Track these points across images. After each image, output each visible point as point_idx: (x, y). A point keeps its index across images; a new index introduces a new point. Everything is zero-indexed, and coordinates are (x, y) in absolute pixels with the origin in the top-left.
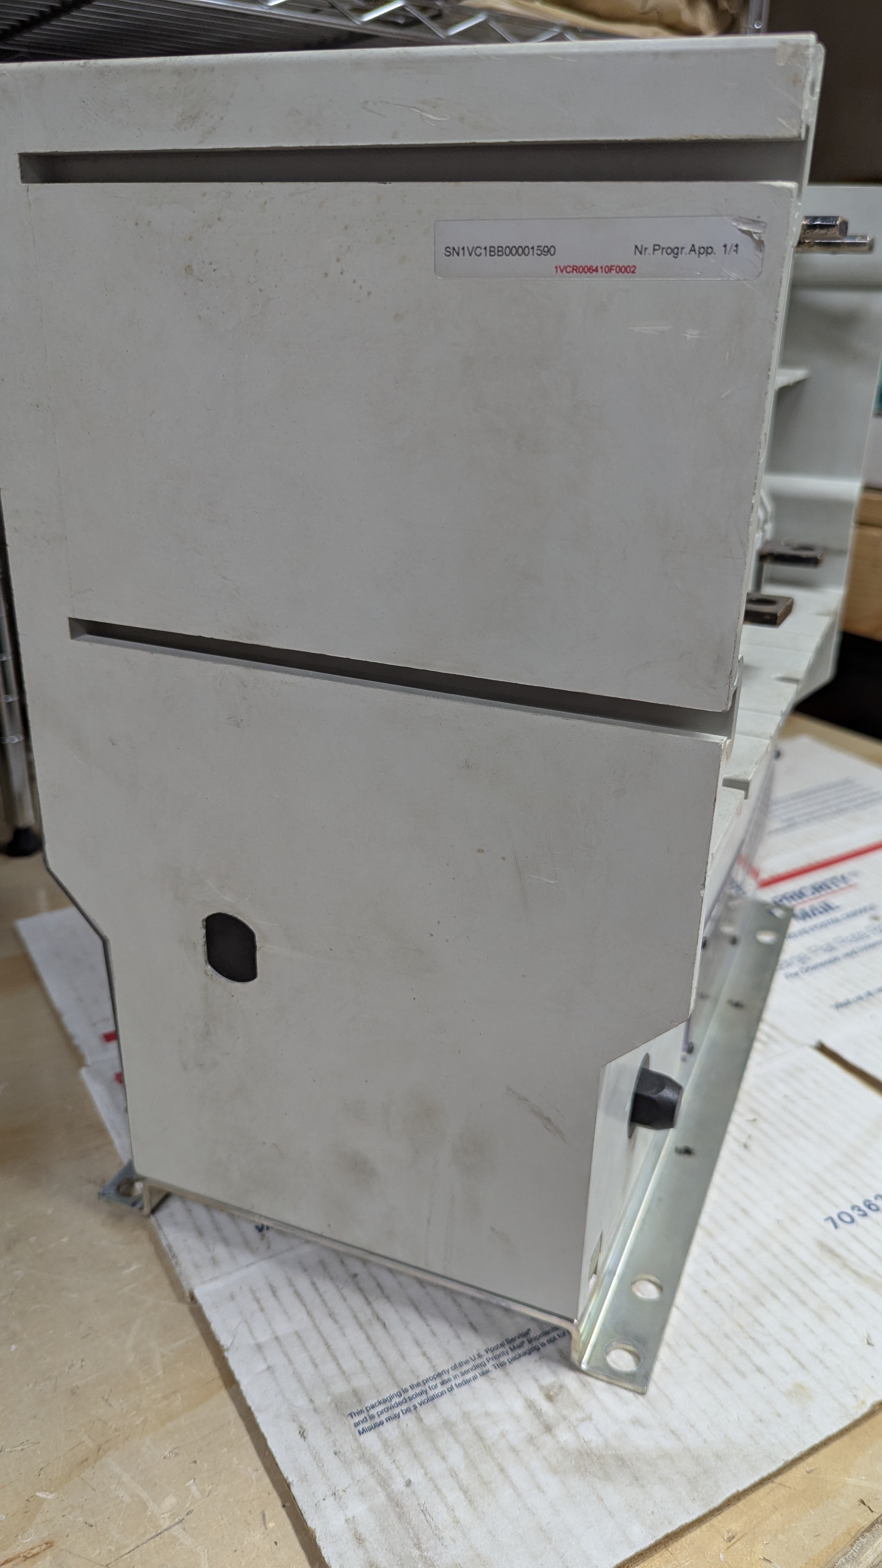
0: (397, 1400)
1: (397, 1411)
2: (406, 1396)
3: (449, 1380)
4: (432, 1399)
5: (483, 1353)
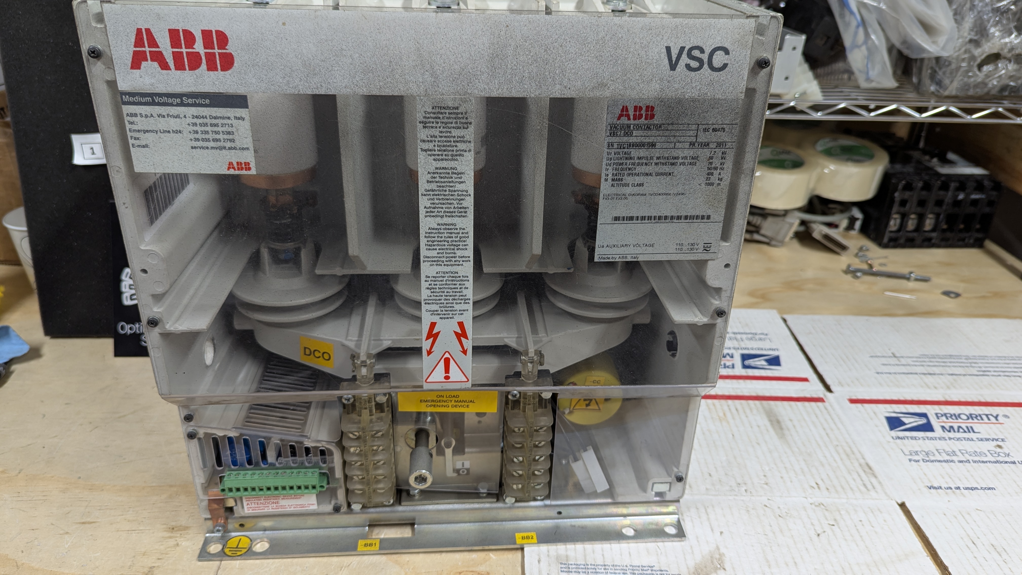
0: (582, 566)
1: (580, 570)
2: (587, 567)
3: (608, 569)
4: (597, 573)
5: (628, 566)
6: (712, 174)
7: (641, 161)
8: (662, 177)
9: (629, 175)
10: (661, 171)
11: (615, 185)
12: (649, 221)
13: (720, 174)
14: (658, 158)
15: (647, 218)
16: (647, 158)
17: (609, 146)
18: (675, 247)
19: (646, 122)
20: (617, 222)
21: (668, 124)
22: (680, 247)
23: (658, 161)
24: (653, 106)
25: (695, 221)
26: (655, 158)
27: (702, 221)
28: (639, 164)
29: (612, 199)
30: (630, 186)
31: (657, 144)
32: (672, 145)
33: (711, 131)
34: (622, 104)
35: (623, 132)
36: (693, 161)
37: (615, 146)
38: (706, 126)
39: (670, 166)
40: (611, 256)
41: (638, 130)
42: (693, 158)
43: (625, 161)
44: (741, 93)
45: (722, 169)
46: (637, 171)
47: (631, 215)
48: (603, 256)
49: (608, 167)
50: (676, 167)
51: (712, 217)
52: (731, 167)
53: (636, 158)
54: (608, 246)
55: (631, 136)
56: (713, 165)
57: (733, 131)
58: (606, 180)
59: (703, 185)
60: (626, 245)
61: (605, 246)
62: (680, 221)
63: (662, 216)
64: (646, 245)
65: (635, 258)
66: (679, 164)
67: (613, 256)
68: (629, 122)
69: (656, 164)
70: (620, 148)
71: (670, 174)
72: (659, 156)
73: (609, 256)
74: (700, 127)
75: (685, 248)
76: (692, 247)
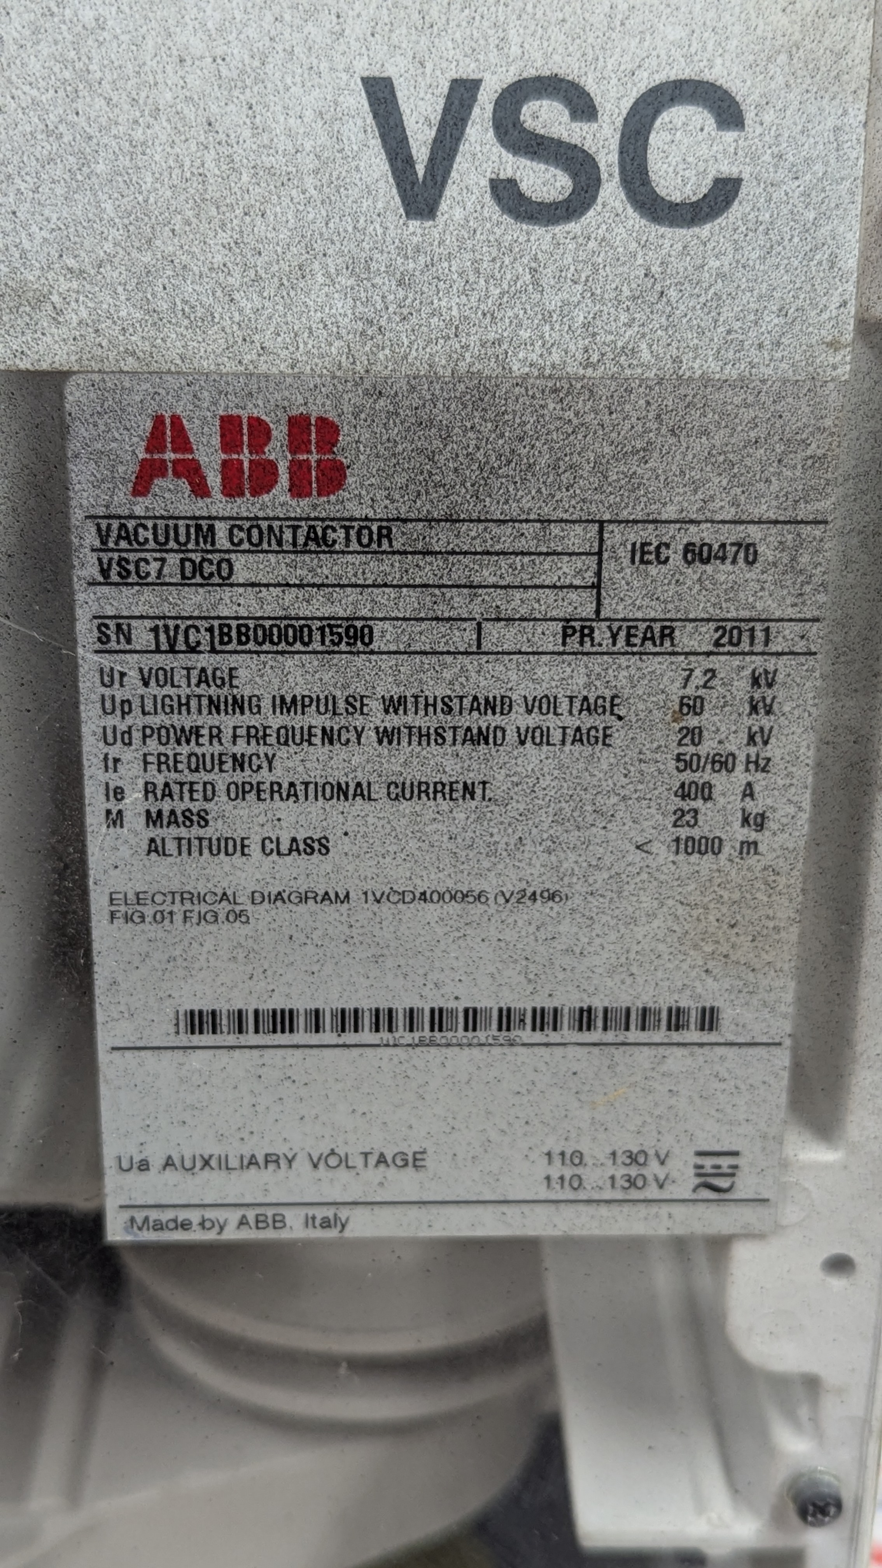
6: (706, 792)
7: (297, 721)
8: (427, 808)
9: (240, 791)
10: (414, 774)
11: (171, 847)
12: (384, 1035)
13: (749, 792)
14: (393, 705)
15: (367, 1021)
16: (328, 705)
17: (103, 639)
18: (541, 1168)
19: (301, 507)
20: (207, 1039)
21: (429, 521)
22: (568, 1173)
23: (393, 721)
24: (332, 416)
25: (634, 1035)
26: (375, 706)
27: (676, 1037)
28: (286, 736)
29: (160, 917)
30: (255, 849)
31: (378, 627)
32: (464, 637)
33: (676, 558)
34: (152, 407)
35: (173, 559)
36: (587, 721)
37: (142, 636)
38: (648, 534)
39: (464, 750)
40: (194, 1216)
41: (256, 549)
42: (587, 707)
43: (207, 720)
44: (834, 345)
45: (761, 765)
46: (280, 774)
47: (278, 1003)
48: (154, 1215)
49: (114, 751)
50: (501, 755)
51: (727, 1016)
52: (808, 754)
53: (266, 704)
54: (169, 1163)
55: (226, 582)
56: (707, 747)
57: (804, 559)
58: (115, 819)
59: (662, 852)
60: (271, 1160)
61: (156, 1162)
62: (554, 1037)
63: (452, 1012)
64: (382, 1160)
65: (326, 1224)
66: (511, 736)
67: (210, 1214)
68: (200, 507)
69: (386, 736)
70: (172, 650)
71: (469, 790)
72: (395, 692)
73: (182, 1215)
74: (615, 536)
75: (593, 1176)
76: (633, 1171)
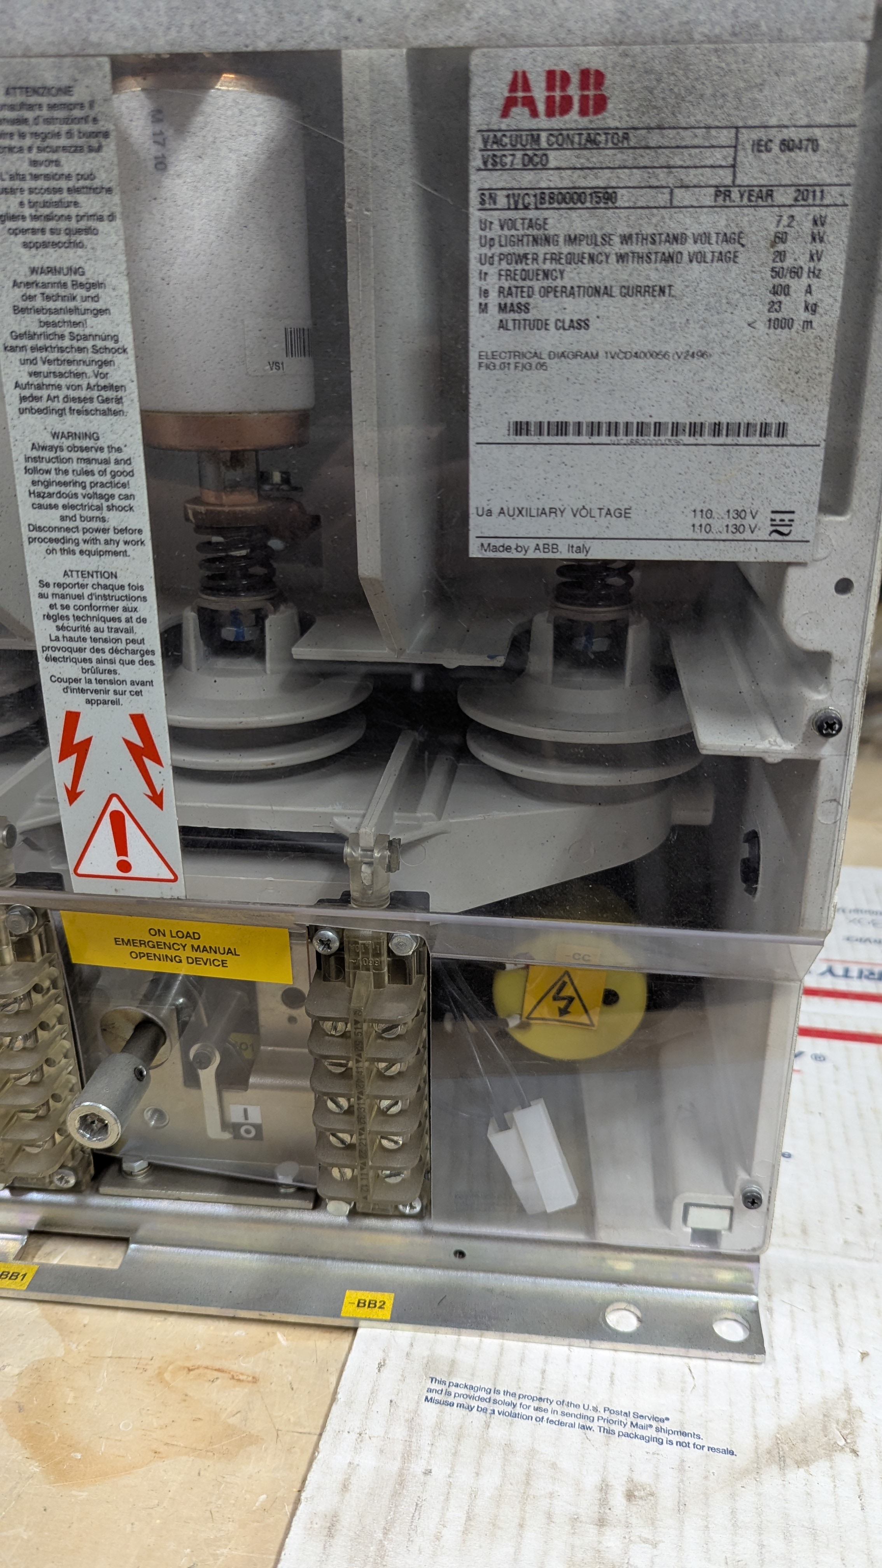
0: (483, 1394)
1: (474, 1403)
2: (493, 1396)
3: (546, 1410)
4: (515, 1416)
5: (601, 1409)
6: (786, 290)
7: (576, 249)
8: (640, 301)
9: (546, 292)
10: (635, 281)
11: (510, 325)
12: (613, 438)
13: (809, 290)
14: (626, 239)
15: (604, 429)
16: (592, 239)
17: (483, 202)
18: (690, 520)
19: (584, 122)
20: (523, 439)
21: (649, 128)
22: (704, 522)
23: (625, 249)
24: (602, 69)
25: (742, 439)
26: (616, 239)
27: (764, 440)
28: (571, 259)
29: (505, 366)
30: (552, 326)
31: (620, 192)
32: (663, 198)
33: (775, 147)
34: (513, 67)
35: (519, 154)
36: (726, 247)
37: (502, 201)
38: (761, 134)
39: (660, 266)
40: (512, 543)
41: (561, 148)
42: (727, 239)
43: (530, 249)
44: (863, 18)
45: (815, 274)
46: (567, 282)
47: (560, 418)
48: (493, 542)
49: (485, 268)
50: (679, 269)
51: (791, 429)
52: (841, 267)
53: (561, 240)
54: (502, 512)
55: (545, 168)
56: (789, 263)
57: (843, 148)
58: (484, 308)
59: (761, 327)
60: (553, 511)
61: (496, 511)
62: (700, 440)
63: (648, 424)
64: (609, 513)
65: (579, 550)
66: (686, 257)
67: (521, 542)
68: (533, 124)
69: (621, 258)
70: (516, 208)
71: (662, 291)
72: (627, 231)
73: (507, 542)
74: (744, 135)
75: (718, 524)
76: (738, 522)
